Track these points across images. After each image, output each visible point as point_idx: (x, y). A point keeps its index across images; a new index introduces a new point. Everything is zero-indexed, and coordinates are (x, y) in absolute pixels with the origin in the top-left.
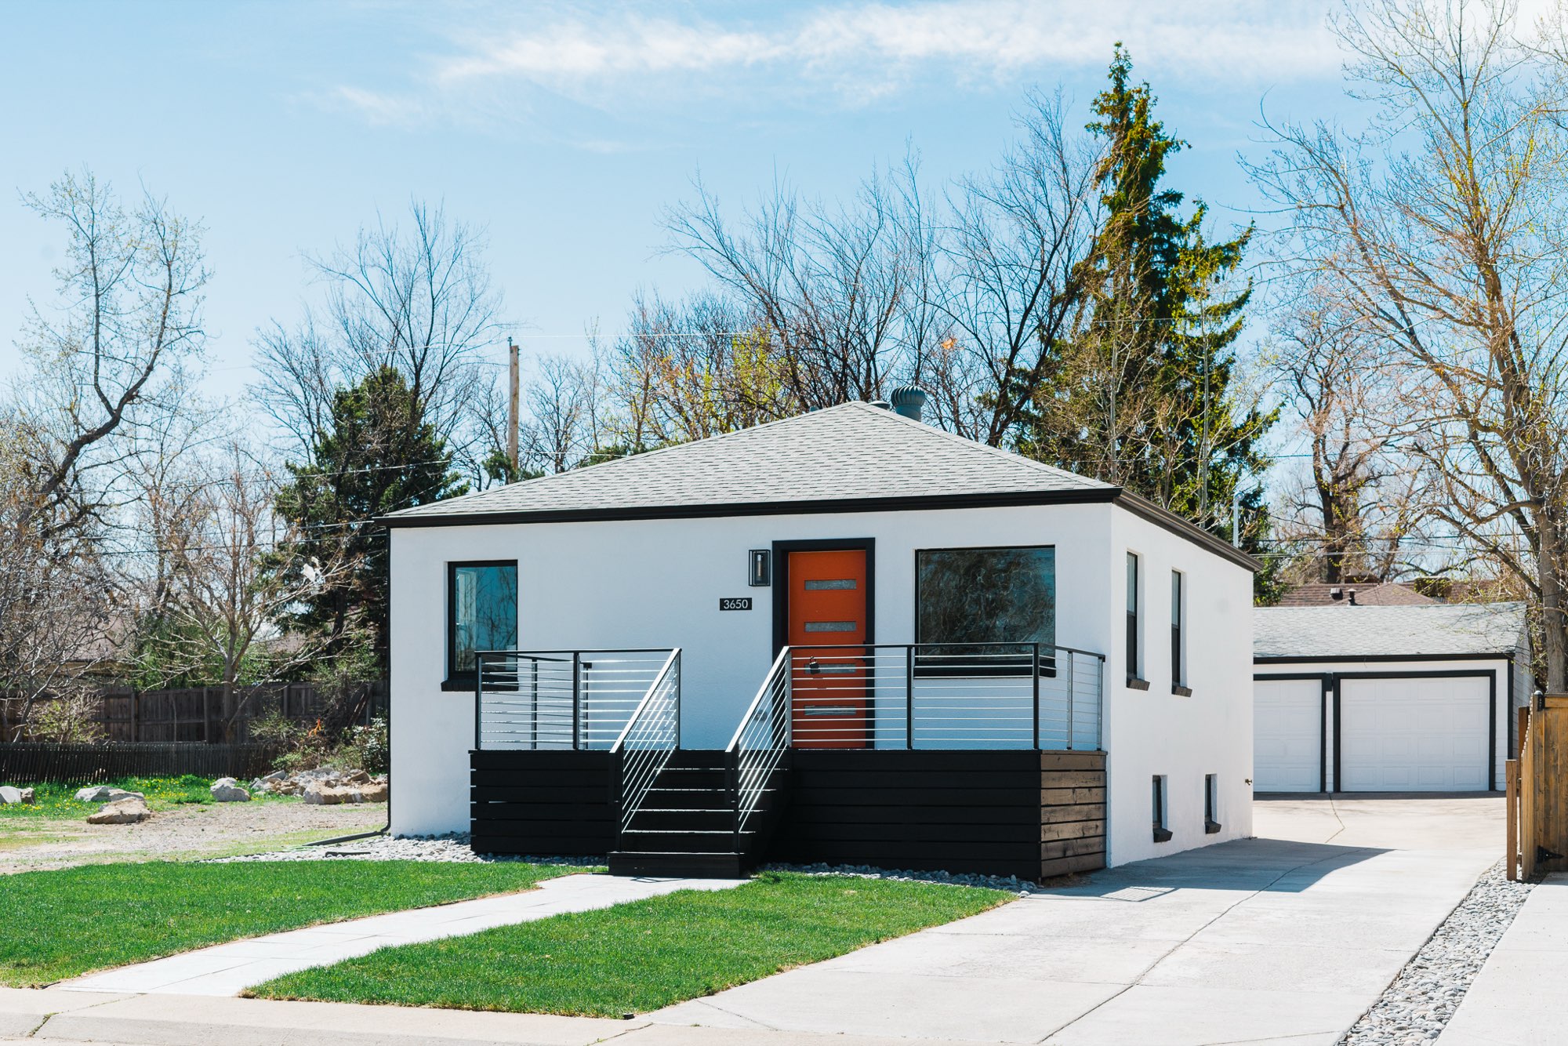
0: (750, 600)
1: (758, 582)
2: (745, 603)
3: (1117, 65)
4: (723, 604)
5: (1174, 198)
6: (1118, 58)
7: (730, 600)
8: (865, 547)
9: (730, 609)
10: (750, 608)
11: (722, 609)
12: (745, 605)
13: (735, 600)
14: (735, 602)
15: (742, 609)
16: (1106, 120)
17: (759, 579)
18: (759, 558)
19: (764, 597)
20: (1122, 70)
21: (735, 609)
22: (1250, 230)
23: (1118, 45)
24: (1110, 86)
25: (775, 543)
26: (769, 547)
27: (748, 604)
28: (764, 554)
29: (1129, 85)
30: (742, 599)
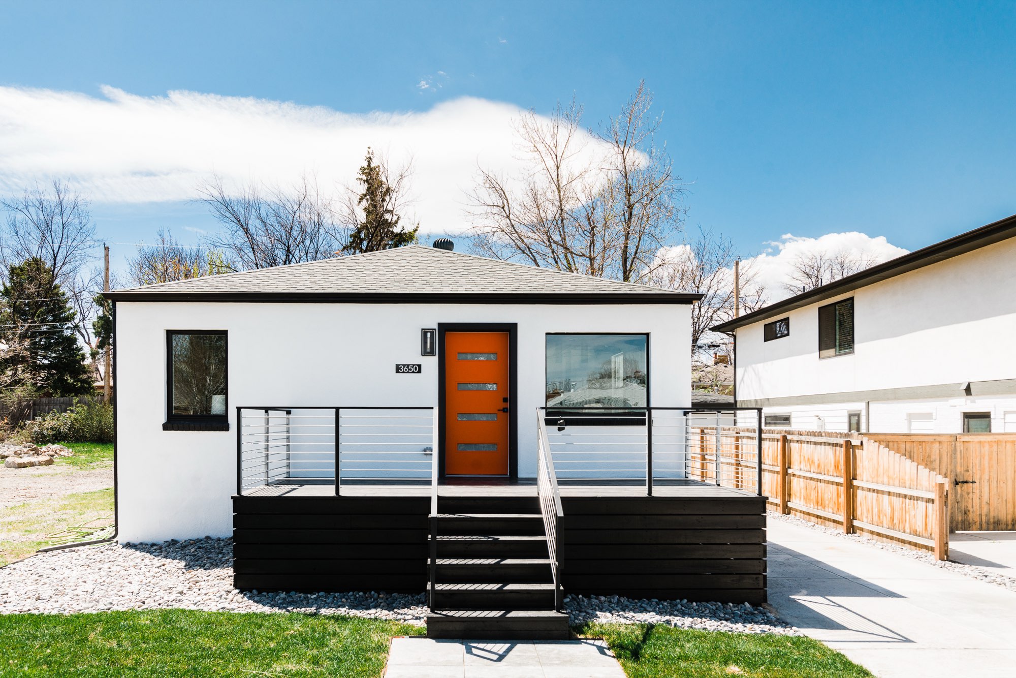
0: (420, 366)
1: (425, 353)
2: (416, 368)
3: (368, 156)
4: (398, 369)
5: (390, 212)
6: (369, 153)
7: (404, 365)
8: (510, 330)
9: (404, 372)
10: (420, 372)
11: (397, 372)
12: (416, 370)
13: (408, 366)
14: (408, 367)
15: (413, 372)
16: (364, 177)
17: (428, 350)
18: (429, 334)
19: (431, 364)
20: (370, 158)
21: (408, 372)
22: (417, 227)
23: (369, 148)
24: (365, 165)
25: (440, 325)
26: (436, 327)
27: (418, 369)
28: (432, 331)
29: (372, 165)
30: (414, 365)
